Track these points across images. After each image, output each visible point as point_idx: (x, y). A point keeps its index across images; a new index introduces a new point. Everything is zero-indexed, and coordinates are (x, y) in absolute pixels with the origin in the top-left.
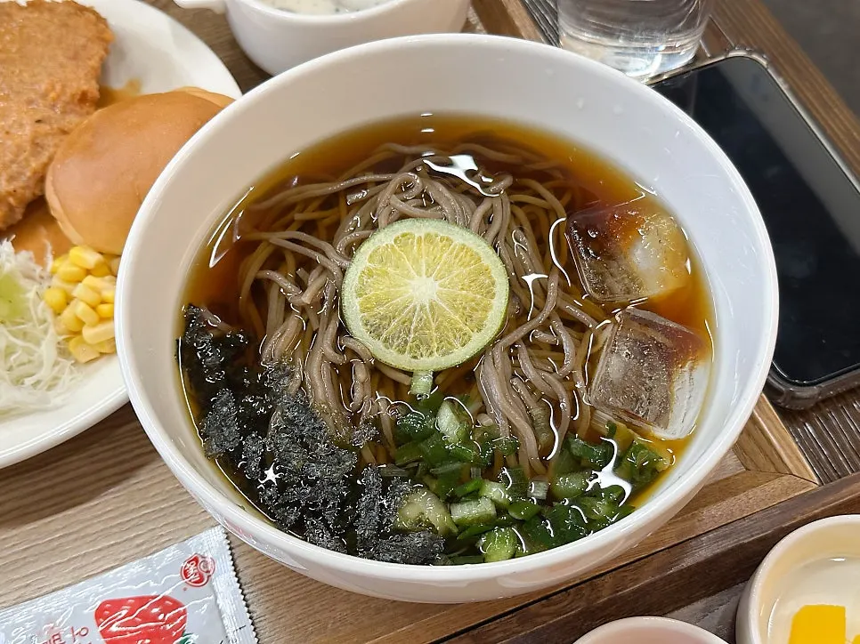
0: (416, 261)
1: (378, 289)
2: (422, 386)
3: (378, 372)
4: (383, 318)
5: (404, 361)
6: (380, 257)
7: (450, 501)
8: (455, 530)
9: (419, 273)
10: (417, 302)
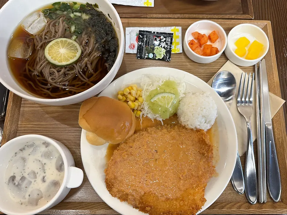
0: (61, 57)
1: (71, 54)
2: (74, 37)
3: (81, 44)
4: (74, 50)
5: (75, 43)
6: (68, 60)
7: (80, 17)
8: (82, 12)
9: (61, 54)
10: (66, 49)
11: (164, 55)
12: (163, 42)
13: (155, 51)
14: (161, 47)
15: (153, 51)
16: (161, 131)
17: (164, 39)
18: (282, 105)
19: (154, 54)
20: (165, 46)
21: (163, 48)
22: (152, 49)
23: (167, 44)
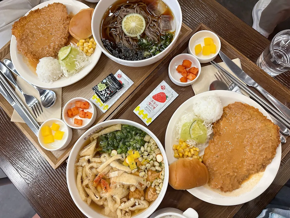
0: (130, 21)
1: (127, 27)
2: (139, 38)
4: (130, 31)
5: (135, 36)
6: (125, 22)
9: (132, 22)
10: (133, 26)
11: (98, 88)
12: (105, 94)
13: (104, 85)
14: (103, 90)
15: (105, 84)
16: (58, 45)
17: (106, 96)
18: (11, 118)
19: (104, 83)
20: (102, 92)
21: (102, 91)
22: (107, 85)
23: (102, 95)
